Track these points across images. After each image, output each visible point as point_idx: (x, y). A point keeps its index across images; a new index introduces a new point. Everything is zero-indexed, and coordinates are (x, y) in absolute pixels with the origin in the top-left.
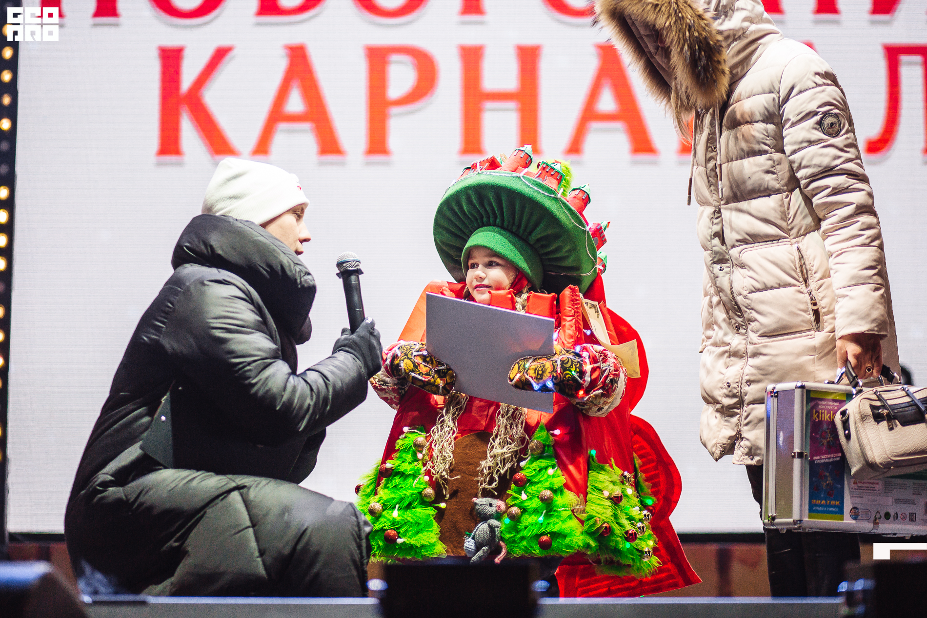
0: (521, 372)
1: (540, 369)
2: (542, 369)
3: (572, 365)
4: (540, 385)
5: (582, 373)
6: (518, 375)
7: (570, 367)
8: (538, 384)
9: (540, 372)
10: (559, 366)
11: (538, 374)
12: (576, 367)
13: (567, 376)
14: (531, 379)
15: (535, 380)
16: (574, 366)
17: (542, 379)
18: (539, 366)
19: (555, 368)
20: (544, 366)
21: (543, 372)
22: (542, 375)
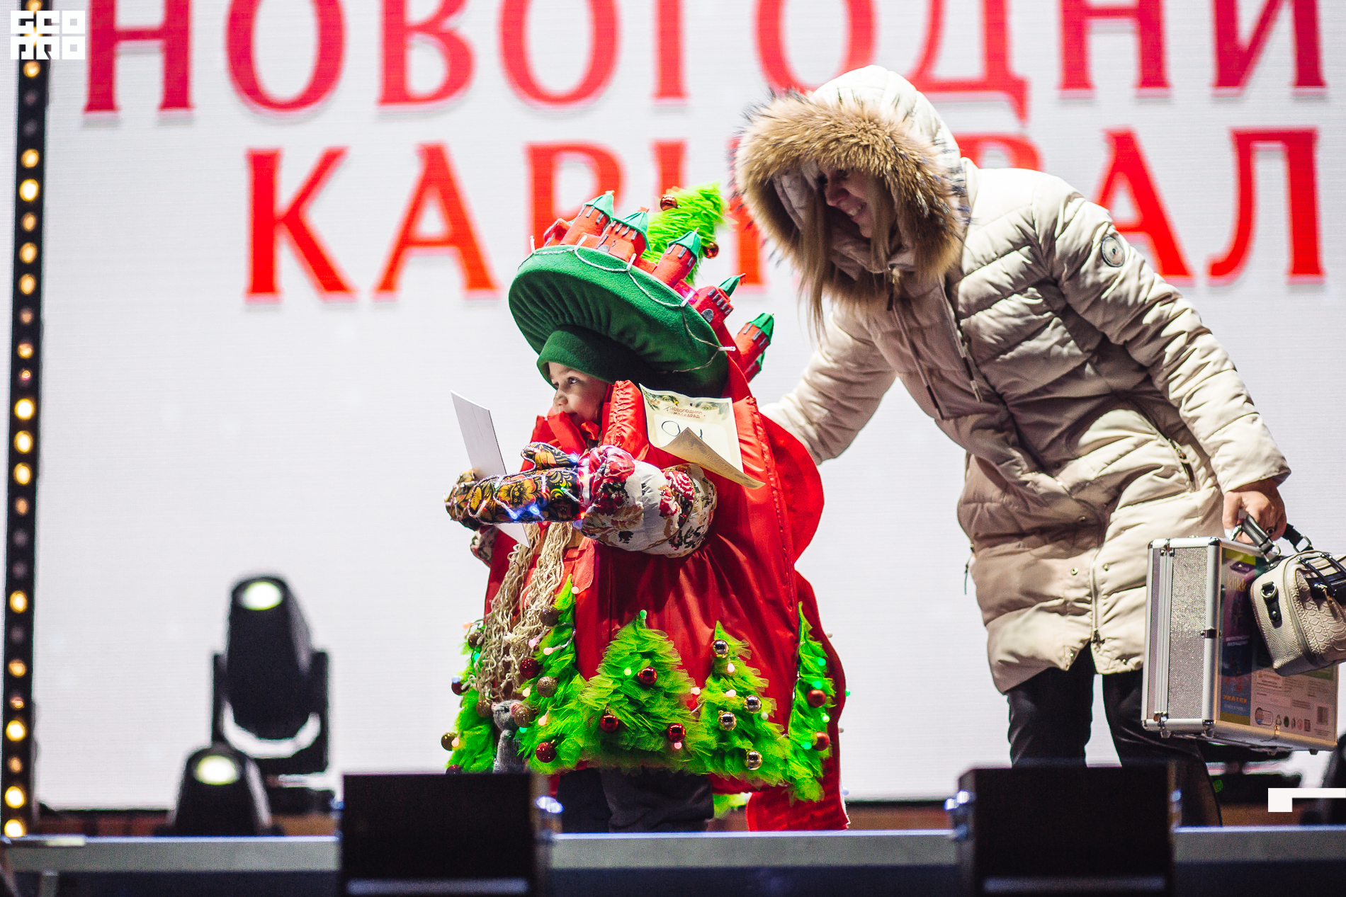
0: (487, 497)
1: (516, 489)
2: (519, 490)
3: (561, 479)
4: (519, 512)
5: (576, 489)
6: (485, 503)
7: (559, 482)
8: (515, 511)
9: (517, 494)
10: (544, 483)
11: (514, 496)
12: (567, 482)
13: (556, 495)
14: (504, 505)
15: (511, 506)
16: (564, 480)
17: (521, 503)
18: (514, 485)
19: (539, 487)
20: (522, 485)
21: (522, 493)
22: (520, 498)
